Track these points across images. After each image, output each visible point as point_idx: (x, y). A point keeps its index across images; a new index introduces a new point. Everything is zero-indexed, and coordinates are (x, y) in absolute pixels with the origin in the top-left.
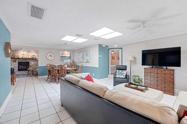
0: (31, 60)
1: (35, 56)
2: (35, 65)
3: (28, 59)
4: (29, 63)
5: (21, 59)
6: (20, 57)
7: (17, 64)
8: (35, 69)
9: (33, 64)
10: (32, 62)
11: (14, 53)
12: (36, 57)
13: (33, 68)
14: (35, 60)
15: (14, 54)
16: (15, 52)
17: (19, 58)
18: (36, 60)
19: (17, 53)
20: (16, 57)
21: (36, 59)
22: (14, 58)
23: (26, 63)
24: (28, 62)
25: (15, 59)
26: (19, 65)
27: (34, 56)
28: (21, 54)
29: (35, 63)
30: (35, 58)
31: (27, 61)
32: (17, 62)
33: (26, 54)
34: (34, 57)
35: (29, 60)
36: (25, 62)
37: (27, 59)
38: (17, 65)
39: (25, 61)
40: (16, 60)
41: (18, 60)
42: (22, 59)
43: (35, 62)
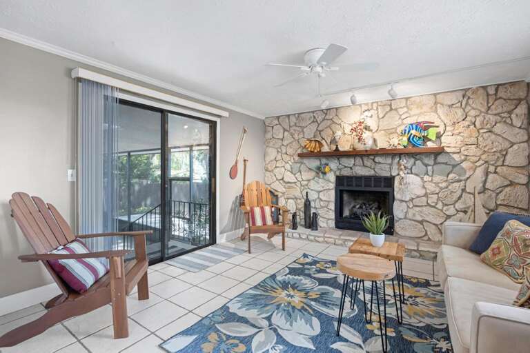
0: (404, 161)
1: (432, 134)
2: (433, 199)
3: (384, 153)
4: (389, 181)
5: (347, 155)
6: (345, 147)
7: (332, 186)
8: (432, 231)
9: (421, 192)
10: (412, 178)
11: (320, 129)
12: (439, 136)
13: (421, 222)
14: (436, 163)
15: (320, 131)
16: (324, 119)
17: (337, 154)
18: (441, 159)
19: (329, 122)
20: (326, 149)
21: (439, 152)
22: (320, 155)
23: (377, 179)
24: (389, 175)
25: (324, 161)
26: (342, 192)
27: (426, 128)
28: (348, 129)
29: (431, 187)
30: (430, 144)
31: (383, 168)
32: (332, 177)
33: (371, 123)
34: (426, 139)
35: (389, 160)
36: (368, 178)
37: (377, 159)
38: (333, 193)
39: (372, 173)
40: (327, 165)
41: (333, 164)
42: (354, 154)
43: (437, 178)
